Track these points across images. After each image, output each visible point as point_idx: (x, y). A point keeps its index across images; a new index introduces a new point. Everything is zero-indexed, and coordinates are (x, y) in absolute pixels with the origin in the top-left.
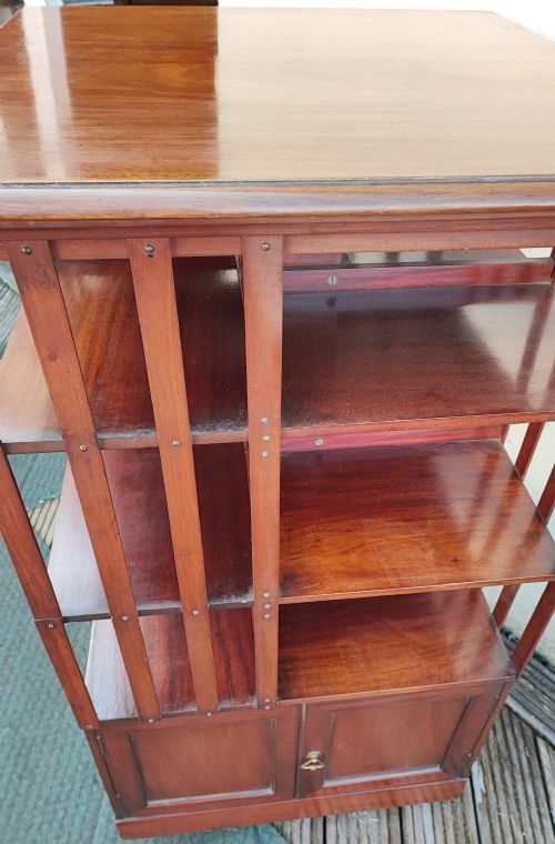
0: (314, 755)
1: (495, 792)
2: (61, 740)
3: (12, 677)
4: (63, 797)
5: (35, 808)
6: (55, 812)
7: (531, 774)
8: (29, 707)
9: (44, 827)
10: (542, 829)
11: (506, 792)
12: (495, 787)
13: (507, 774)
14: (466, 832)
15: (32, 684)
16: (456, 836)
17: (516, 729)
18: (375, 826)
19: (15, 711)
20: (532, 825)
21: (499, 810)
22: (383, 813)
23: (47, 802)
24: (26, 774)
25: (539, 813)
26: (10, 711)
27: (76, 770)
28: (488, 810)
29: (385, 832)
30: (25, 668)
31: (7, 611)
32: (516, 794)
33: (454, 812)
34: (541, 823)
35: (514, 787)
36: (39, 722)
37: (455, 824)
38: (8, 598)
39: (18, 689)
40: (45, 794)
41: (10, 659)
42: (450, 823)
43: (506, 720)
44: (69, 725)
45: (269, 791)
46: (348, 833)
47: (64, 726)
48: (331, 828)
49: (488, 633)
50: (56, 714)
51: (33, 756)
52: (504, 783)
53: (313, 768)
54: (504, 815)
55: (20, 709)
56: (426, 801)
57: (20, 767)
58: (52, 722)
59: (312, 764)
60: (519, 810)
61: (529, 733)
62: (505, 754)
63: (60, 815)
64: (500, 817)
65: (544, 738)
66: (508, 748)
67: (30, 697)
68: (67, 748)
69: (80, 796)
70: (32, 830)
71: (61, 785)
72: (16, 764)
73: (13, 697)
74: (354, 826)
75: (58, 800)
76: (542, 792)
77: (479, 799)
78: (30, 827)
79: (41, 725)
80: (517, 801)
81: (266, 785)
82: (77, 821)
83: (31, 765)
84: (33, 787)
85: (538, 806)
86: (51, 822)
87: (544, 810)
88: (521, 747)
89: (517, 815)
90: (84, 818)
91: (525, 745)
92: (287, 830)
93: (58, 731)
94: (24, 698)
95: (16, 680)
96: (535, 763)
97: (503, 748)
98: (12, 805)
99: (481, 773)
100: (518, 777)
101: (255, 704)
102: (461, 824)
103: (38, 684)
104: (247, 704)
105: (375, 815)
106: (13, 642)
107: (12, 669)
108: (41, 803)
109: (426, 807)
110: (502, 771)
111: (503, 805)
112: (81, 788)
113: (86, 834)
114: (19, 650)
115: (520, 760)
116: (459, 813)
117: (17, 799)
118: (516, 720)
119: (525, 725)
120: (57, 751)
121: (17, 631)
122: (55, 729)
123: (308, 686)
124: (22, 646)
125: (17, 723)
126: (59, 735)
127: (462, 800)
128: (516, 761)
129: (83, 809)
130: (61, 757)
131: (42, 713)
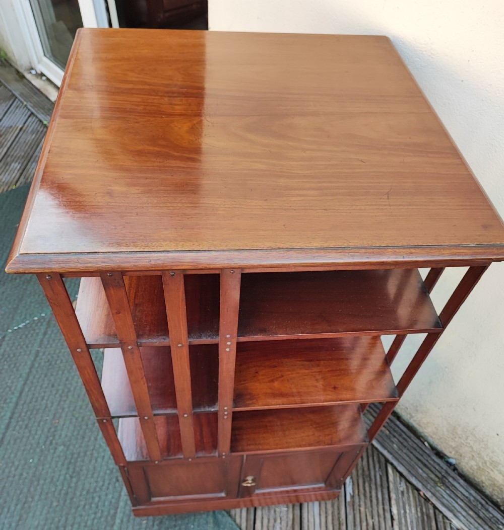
0: (250, 479)
1: (359, 495)
2: (95, 455)
3: (64, 415)
4: (98, 489)
5: (81, 495)
6: (93, 498)
7: (381, 485)
8: (75, 433)
9: (87, 507)
10: (385, 518)
11: (365, 495)
12: (359, 492)
13: (367, 484)
14: (339, 518)
15: (77, 419)
16: (333, 520)
17: (375, 458)
18: (285, 513)
19: (66, 436)
20: (379, 516)
21: (360, 506)
22: (291, 506)
23: (88, 492)
24: (74, 475)
25: (384, 509)
26: (63, 435)
27: (105, 473)
28: (353, 506)
29: (291, 516)
30: (72, 409)
31: (58, 371)
32: (371, 497)
33: (333, 506)
34: (384, 514)
35: (370, 492)
36: (82, 443)
37: (333, 513)
38: (58, 362)
39: (68, 422)
40: (87, 486)
41: (62, 403)
42: (330, 512)
43: (370, 452)
44: (100, 446)
45: (223, 495)
46: (269, 516)
47: (97, 446)
48: (259, 513)
49: (356, 416)
50: (92, 438)
51: (78, 464)
52: (364, 489)
53: (249, 485)
54: (362, 509)
55: (69, 434)
56: (317, 500)
57: (71, 471)
58: (90, 443)
59: (249, 483)
60: (372, 506)
61: (383, 460)
62: (367, 473)
63: (97, 500)
64: (360, 510)
65: (392, 464)
66: (369, 469)
67: (75, 427)
68: (100, 460)
69: (108, 489)
70: (80, 509)
71: (97, 482)
72: (68, 468)
73: (65, 427)
74: (272, 512)
75: (95, 491)
76: (386, 496)
77: (348, 499)
78: (78, 507)
79: (83, 445)
80: (371, 501)
81: (221, 491)
82: (107, 503)
83: (77, 469)
84: (79, 483)
85: (383, 504)
86: (90, 504)
87: (387, 507)
88: (377, 469)
89: (370, 509)
90: (111, 502)
91: (380, 468)
92: (233, 512)
93: (93, 449)
94: (71, 428)
95: (66, 416)
96: (384, 479)
97: (366, 469)
98: (67, 494)
99: (351, 484)
100: (373, 486)
101: (217, 454)
102: (336, 513)
103: (80, 419)
104: (212, 455)
105: (285, 506)
106: (63, 391)
107: (63, 409)
108: (84, 493)
109: (317, 504)
110: (364, 483)
111: (362, 503)
112: (109, 484)
113: (112, 512)
114: (67, 396)
115: (375, 476)
116: (336, 507)
117: (70, 490)
118: (376, 453)
119: (381, 456)
120: (93, 461)
121: (65, 385)
122: (92, 448)
123: (247, 445)
124: (69, 394)
125: (68, 443)
126: (94, 451)
127: (338, 499)
128: (373, 477)
129: (110, 497)
130: (96, 465)
131: (83, 438)
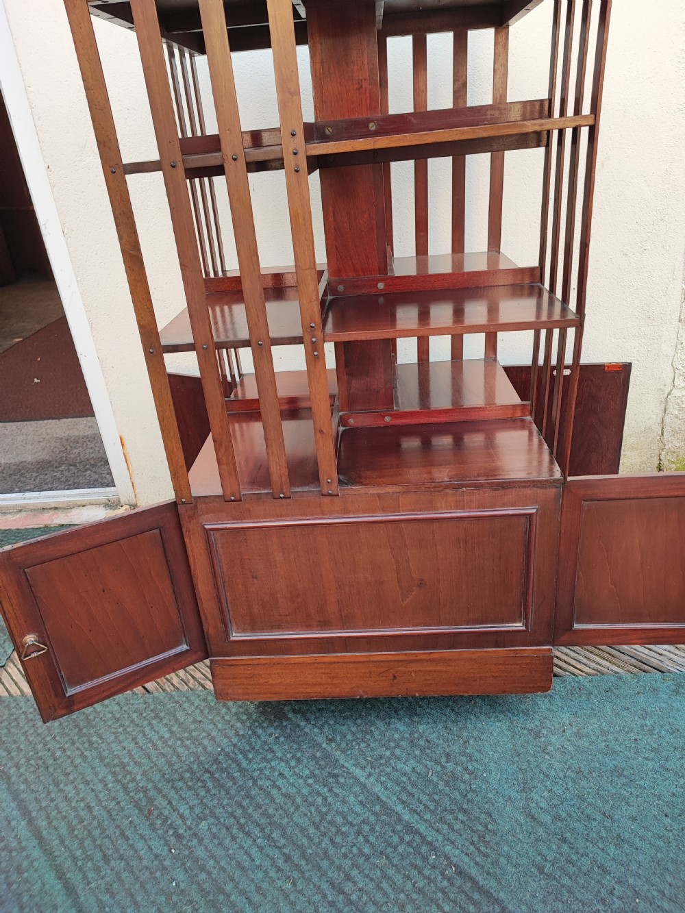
4: (324, 810)
5: (310, 839)
6: (332, 823)
8: (203, 793)
9: (338, 839)
19: (191, 808)
23: (316, 826)
24: (267, 831)
26: (187, 812)
27: (309, 786)
36: (227, 793)
39: (173, 794)
40: (304, 822)
47: (256, 774)
50: (237, 775)
51: (256, 816)
57: (256, 831)
63: (339, 819)
67: (191, 788)
68: (280, 782)
69: (336, 795)
70: (331, 852)
71: (311, 804)
72: (248, 834)
75: (323, 816)
78: (326, 853)
79: (233, 792)
82: (358, 809)
83: (263, 821)
84: (289, 830)
86: (338, 832)
90: (361, 803)
95: (159, 791)
98: (288, 858)
103: (187, 775)
106: (114, 774)
108: (311, 831)
112: (330, 790)
117: (286, 851)
120: (274, 791)
126: (259, 783)
129: (352, 799)
130: (284, 790)
131: (222, 786)
